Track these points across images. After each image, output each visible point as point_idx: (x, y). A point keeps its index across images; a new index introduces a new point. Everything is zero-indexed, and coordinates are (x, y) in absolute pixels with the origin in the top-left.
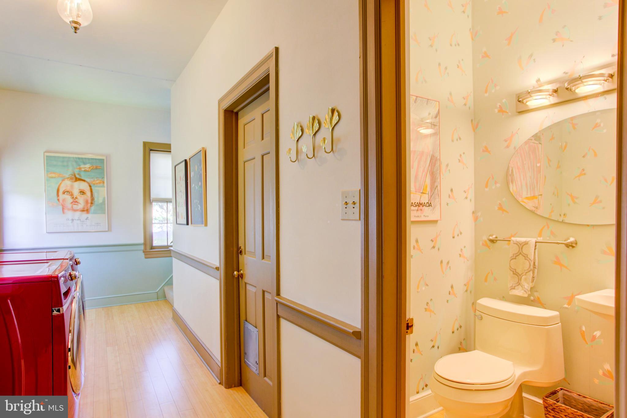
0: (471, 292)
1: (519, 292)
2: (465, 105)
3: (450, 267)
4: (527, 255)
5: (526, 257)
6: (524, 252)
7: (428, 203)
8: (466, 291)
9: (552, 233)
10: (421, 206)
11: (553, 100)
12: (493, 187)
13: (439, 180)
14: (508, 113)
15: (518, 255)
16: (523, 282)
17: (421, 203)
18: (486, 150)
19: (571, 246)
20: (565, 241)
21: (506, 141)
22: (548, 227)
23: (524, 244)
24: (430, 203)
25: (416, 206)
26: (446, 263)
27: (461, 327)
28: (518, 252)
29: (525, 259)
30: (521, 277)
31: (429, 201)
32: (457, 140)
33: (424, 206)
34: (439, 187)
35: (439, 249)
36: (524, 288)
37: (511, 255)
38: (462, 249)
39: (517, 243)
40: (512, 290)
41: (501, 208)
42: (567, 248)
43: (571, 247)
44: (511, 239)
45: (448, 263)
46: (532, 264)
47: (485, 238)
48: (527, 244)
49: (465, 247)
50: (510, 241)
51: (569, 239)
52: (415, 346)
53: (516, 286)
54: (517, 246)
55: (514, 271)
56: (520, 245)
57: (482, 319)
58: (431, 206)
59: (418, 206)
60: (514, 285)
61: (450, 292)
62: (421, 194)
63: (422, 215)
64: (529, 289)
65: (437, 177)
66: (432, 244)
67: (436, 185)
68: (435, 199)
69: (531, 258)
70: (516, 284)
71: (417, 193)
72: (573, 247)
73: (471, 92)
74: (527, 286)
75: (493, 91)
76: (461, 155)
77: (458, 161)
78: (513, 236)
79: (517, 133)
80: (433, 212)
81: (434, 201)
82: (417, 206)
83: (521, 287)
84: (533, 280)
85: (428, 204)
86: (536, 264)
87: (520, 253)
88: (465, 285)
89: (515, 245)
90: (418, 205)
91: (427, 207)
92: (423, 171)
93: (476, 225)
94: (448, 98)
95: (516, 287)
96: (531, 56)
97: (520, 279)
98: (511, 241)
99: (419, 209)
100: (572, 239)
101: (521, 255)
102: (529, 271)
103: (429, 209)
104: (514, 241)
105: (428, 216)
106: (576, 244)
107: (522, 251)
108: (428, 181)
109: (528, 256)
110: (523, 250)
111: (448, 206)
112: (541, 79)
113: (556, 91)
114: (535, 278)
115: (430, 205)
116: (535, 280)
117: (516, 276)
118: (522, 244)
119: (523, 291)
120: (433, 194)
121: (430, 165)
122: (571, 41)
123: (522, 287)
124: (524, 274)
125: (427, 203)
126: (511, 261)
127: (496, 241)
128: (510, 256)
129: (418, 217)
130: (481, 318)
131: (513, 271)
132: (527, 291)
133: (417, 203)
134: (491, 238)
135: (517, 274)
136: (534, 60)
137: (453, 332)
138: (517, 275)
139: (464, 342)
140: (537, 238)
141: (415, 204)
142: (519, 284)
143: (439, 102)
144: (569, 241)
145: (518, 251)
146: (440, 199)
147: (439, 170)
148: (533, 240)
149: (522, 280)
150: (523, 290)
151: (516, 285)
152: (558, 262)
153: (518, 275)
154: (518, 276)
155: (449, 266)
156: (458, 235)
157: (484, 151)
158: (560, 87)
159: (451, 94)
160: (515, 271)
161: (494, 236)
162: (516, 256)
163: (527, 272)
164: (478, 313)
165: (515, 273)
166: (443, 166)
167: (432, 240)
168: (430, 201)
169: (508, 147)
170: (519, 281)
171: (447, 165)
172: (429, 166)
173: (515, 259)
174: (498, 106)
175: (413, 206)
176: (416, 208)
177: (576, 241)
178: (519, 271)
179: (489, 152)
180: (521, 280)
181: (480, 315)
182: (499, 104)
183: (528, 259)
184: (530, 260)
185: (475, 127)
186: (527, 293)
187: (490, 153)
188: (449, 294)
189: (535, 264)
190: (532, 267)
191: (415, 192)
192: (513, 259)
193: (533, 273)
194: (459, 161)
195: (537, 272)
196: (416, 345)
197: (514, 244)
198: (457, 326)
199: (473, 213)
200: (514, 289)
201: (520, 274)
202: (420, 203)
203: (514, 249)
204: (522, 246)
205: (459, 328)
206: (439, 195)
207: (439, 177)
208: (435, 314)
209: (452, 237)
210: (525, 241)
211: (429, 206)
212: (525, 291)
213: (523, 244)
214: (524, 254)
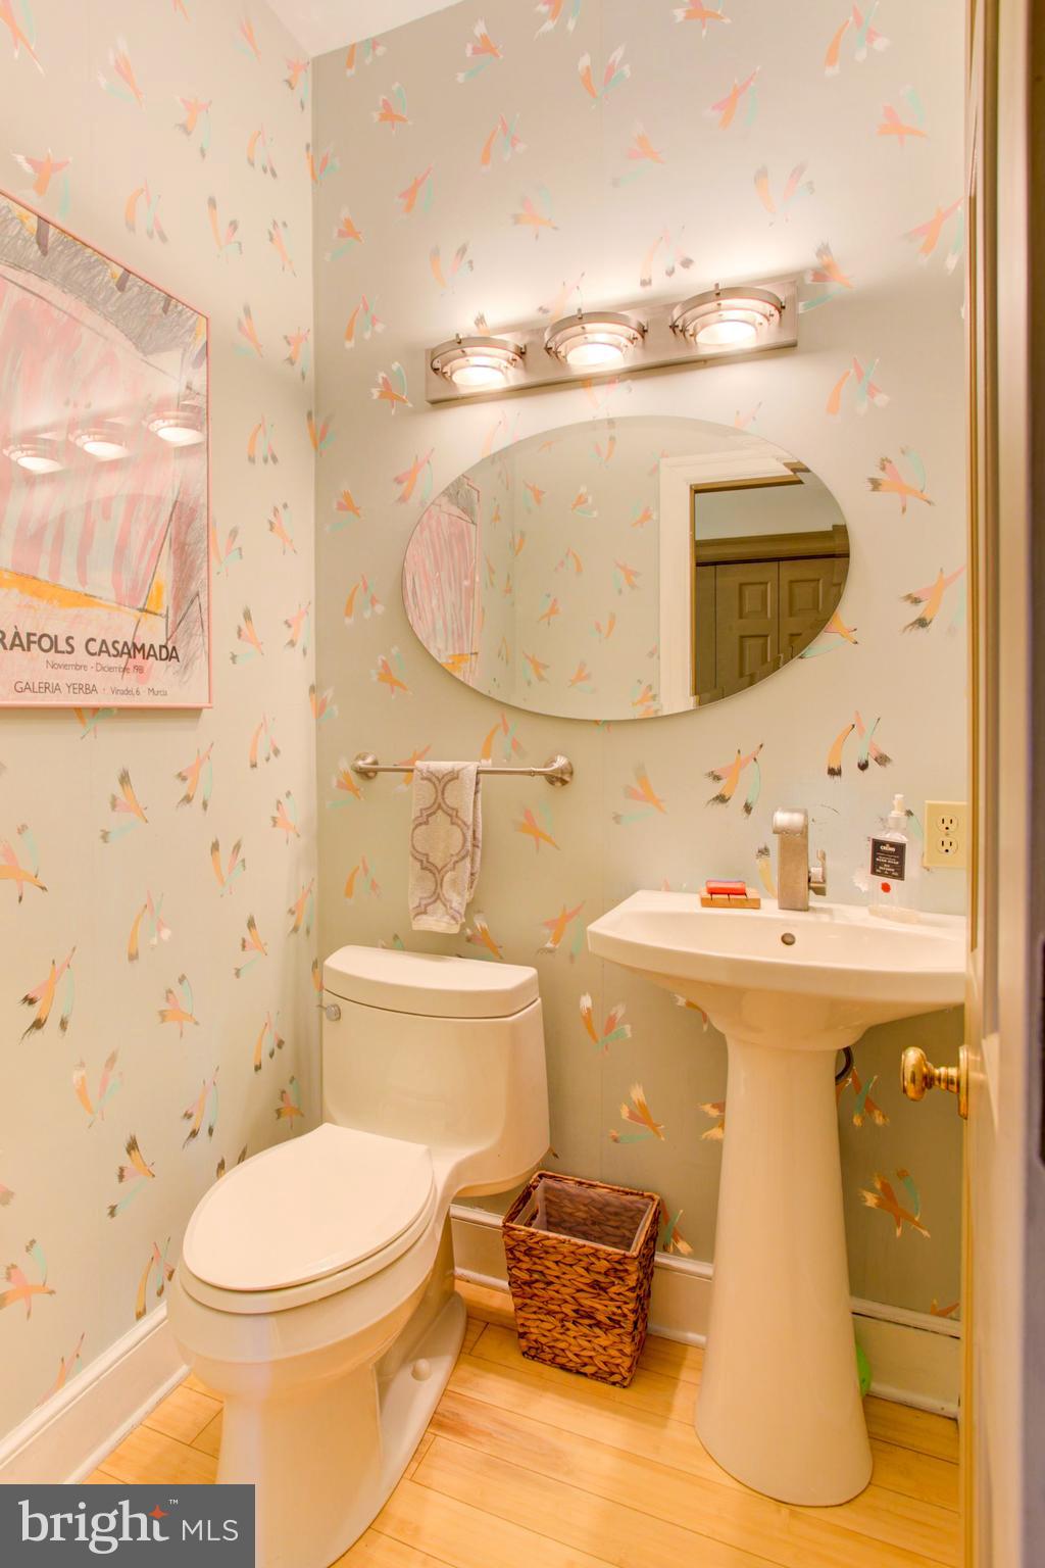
0: (308, 931)
1: (438, 922)
2: (291, 361)
3: (243, 861)
4: (457, 812)
5: (453, 816)
6: (448, 803)
7: (165, 647)
8: (295, 929)
9: (515, 745)
10: (139, 656)
11: (514, 377)
12: (367, 615)
13: (204, 575)
14: (404, 401)
15: (434, 813)
16: (448, 892)
17: (139, 646)
18: (347, 505)
19: (559, 779)
20: (545, 767)
21: (399, 481)
22: (506, 730)
23: (449, 777)
24: (174, 648)
25: (119, 654)
26: (232, 849)
27: (280, 1044)
28: (434, 803)
29: (453, 823)
30: (443, 877)
31: (168, 640)
32: (266, 461)
33: (149, 655)
34: (203, 599)
35: (205, 805)
36: (451, 908)
37: (415, 812)
38: (279, 802)
39: (431, 778)
40: (419, 917)
41: (386, 674)
42: (551, 786)
43: (559, 784)
44: (414, 764)
45: (237, 847)
46: (470, 834)
47: (345, 765)
48: (457, 778)
49: (288, 794)
50: (412, 771)
51: (555, 762)
52: (128, 1156)
53: (430, 904)
54: (430, 785)
55: (424, 859)
56: (439, 781)
57: (339, 1018)
58: (177, 657)
59: (129, 653)
60: (424, 902)
61: (244, 941)
62: (139, 614)
63: (143, 689)
64: (462, 911)
65: (198, 562)
66: (183, 789)
67: (193, 587)
68: (191, 636)
69: (465, 819)
70: (429, 898)
71: (122, 607)
72: (564, 782)
73: (309, 331)
74: (458, 901)
75: (367, 335)
76: (276, 510)
77: (268, 526)
78: (420, 758)
79: (428, 462)
80: (185, 679)
81: (188, 643)
82: (123, 653)
83: (441, 906)
84: (472, 883)
85: (164, 650)
86: (479, 835)
87: (439, 807)
88: (291, 912)
89: (425, 782)
90: (126, 650)
91: (161, 659)
92: (150, 533)
93: (319, 728)
94: (240, 323)
95: (430, 908)
96: (463, 251)
97: (439, 882)
98: (415, 772)
99: (130, 666)
100: (561, 762)
101: (440, 812)
102: (463, 858)
103: (168, 667)
104: (421, 771)
105: (166, 694)
106: (572, 773)
107: (443, 799)
108: (166, 573)
109: (459, 814)
110: (446, 795)
111: (234, 662)
112: (486, 318)
113: (522, 353)
114: (477, 876)
115: (174, 655)
116: (476, 883)
117: (430, 875)
118: (443, 778)
119: (447, 918)
120: (183, 618)
121: (174, 518)
122: (555, 228)
123: (445, 905)
124: (450, 866)
125: (161, 647)
126: (416, 832)
127: (376, 772)
128: (413, 817)
129: (128, 692)
130: (338, 1015)
131: (421, 861)
132: (458, 916)
133: (122, 644)
134: (360, 763)
135: (433, 868)
136: (471, 262)
137: (258, 1068)
138: (431, 871)
139: (289, 1089)
140: (480, 761)
141: (116, 645)
142: (438, 898)
143: (207, 319)
144: (556, 766)
145: (432, 801)
146: (206, 640)
147: (206, 543)
148: (472, 767)
149: (444, 884)
150: (448, 914)
151: (430, 901)
152: (529, 825)
153: (436, 871)
154: (434, 874)
155: (240, 858)
156: (268, 759)
157: (341, 507)
158: (531, 343)
159: (247, 311)
160: (427, 859)
161: (369, 760)
162: (429, 816)
163: (457, 862)
164: (328, 999)
165: (428, 866)
166: (221, 537)
167: (180, 775)
168: (174, 642)
169: (403, 499)
170: (436, 889)
171: (234, 533)
172: (170, 520)
173: (426, 823)
174: (380, 381)
175: (108, 652)
176: (122, 661)
177: (570, 764)
178: (437, 859)
179: (355, 510)
180: (441, 886)
181: (334, 1006)
182: (382, 374)
183: (460, 822)
184: (465, 824)
185: (319, 437)
186: (457, 922)
187: (358, 514)
188: (244, 947)
189: (477, 835)
190: (469, 845)
191: (115, 605)
192: (421, 824)
193: (473, 861)
194: (272, 528)
195: (482, 858)
196: (129, 1152)
197: (423, 779)
198: (269, 1043)
199: (313, 689)
200: (425, 913)
201: (439, 866)
202: (134, 645)
203: (421, 795)
204: (442, 784)
205: (276, 1048)
206: (206, 625)
207: (205, 565)
208: (197, 1023)
209: (249, 764)
210: (450, 770)
211: (169, 657)
212: (454, 918)
213: (446, 779)
214: (448, 806)
